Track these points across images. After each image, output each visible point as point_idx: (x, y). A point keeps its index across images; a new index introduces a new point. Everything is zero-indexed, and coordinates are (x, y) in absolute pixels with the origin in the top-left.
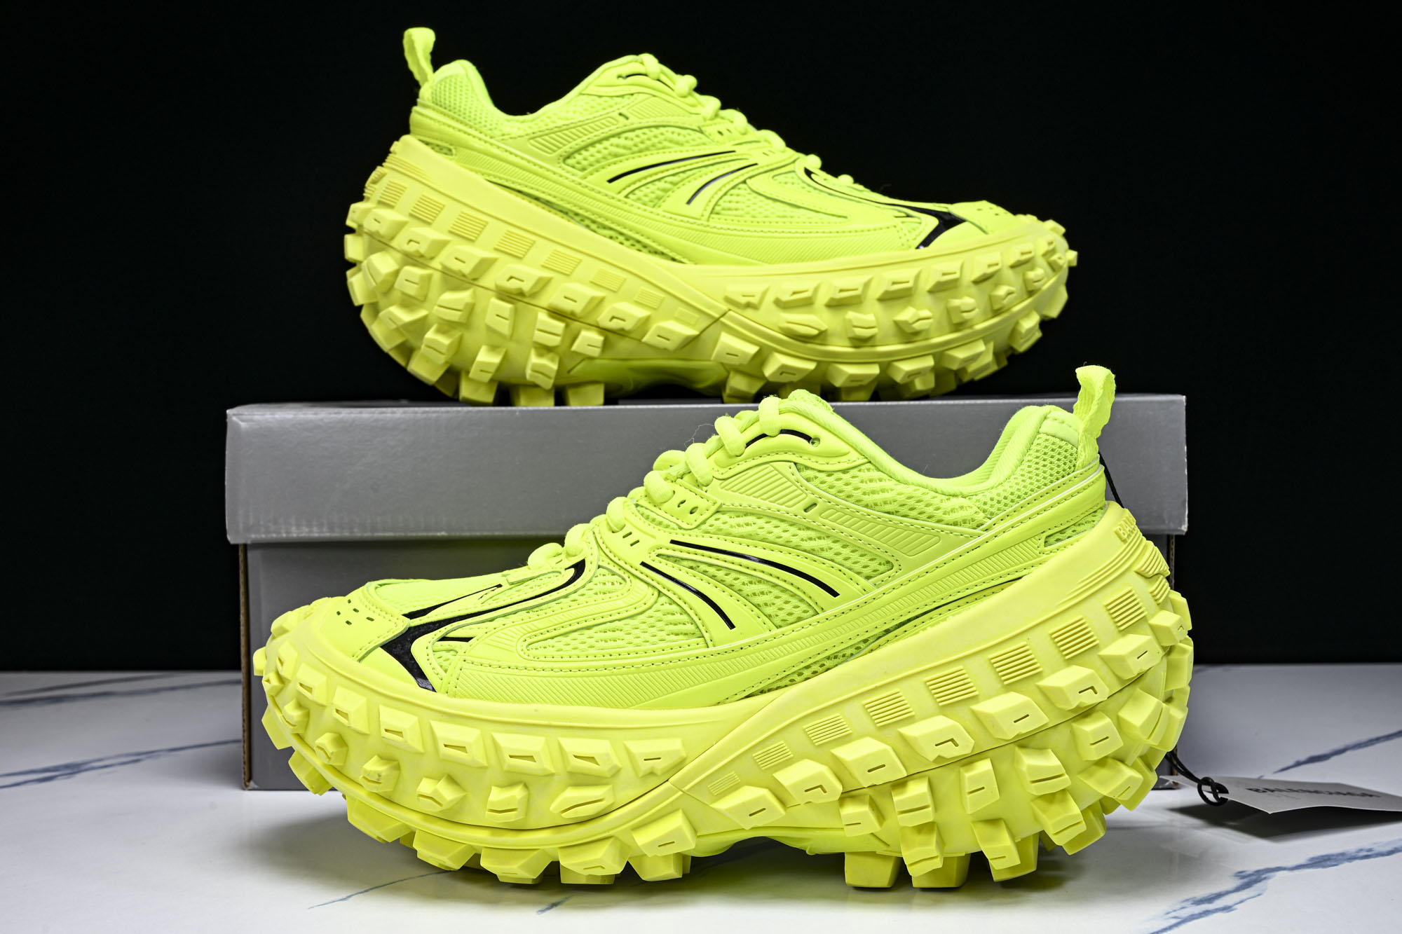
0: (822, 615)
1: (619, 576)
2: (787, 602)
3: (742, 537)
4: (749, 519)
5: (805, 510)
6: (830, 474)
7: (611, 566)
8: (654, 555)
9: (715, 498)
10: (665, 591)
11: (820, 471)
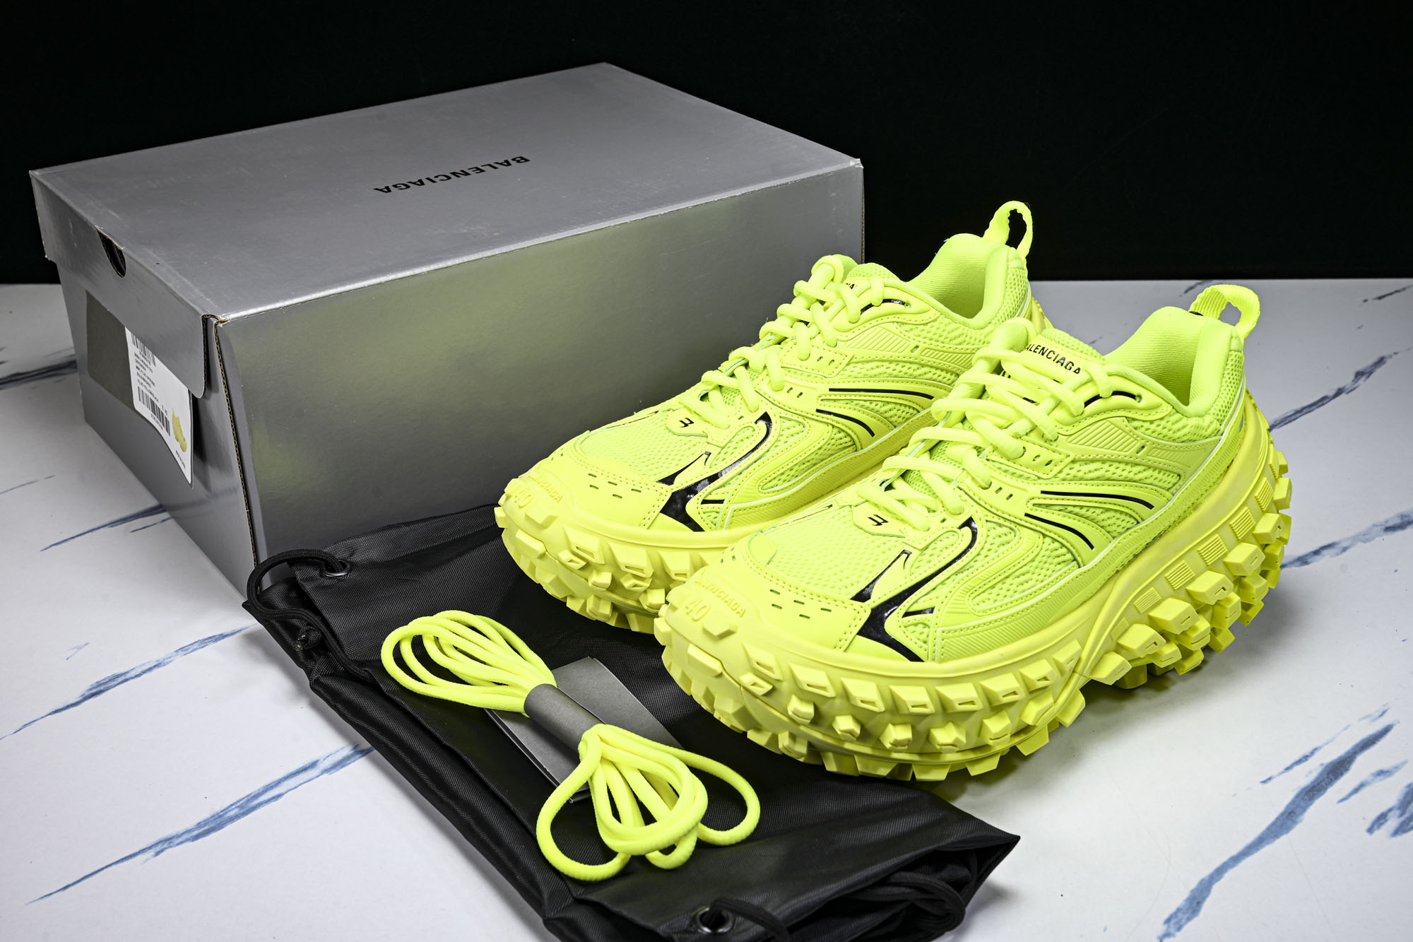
0: (1142, 525)
1: (1007, 526)
2: (1122, 520)
3: (1092, 480)
4: (1098, 465)
5: (1137, 453)
6: (1152, 422)
9: (1068, 453)
10: (1048, 533)
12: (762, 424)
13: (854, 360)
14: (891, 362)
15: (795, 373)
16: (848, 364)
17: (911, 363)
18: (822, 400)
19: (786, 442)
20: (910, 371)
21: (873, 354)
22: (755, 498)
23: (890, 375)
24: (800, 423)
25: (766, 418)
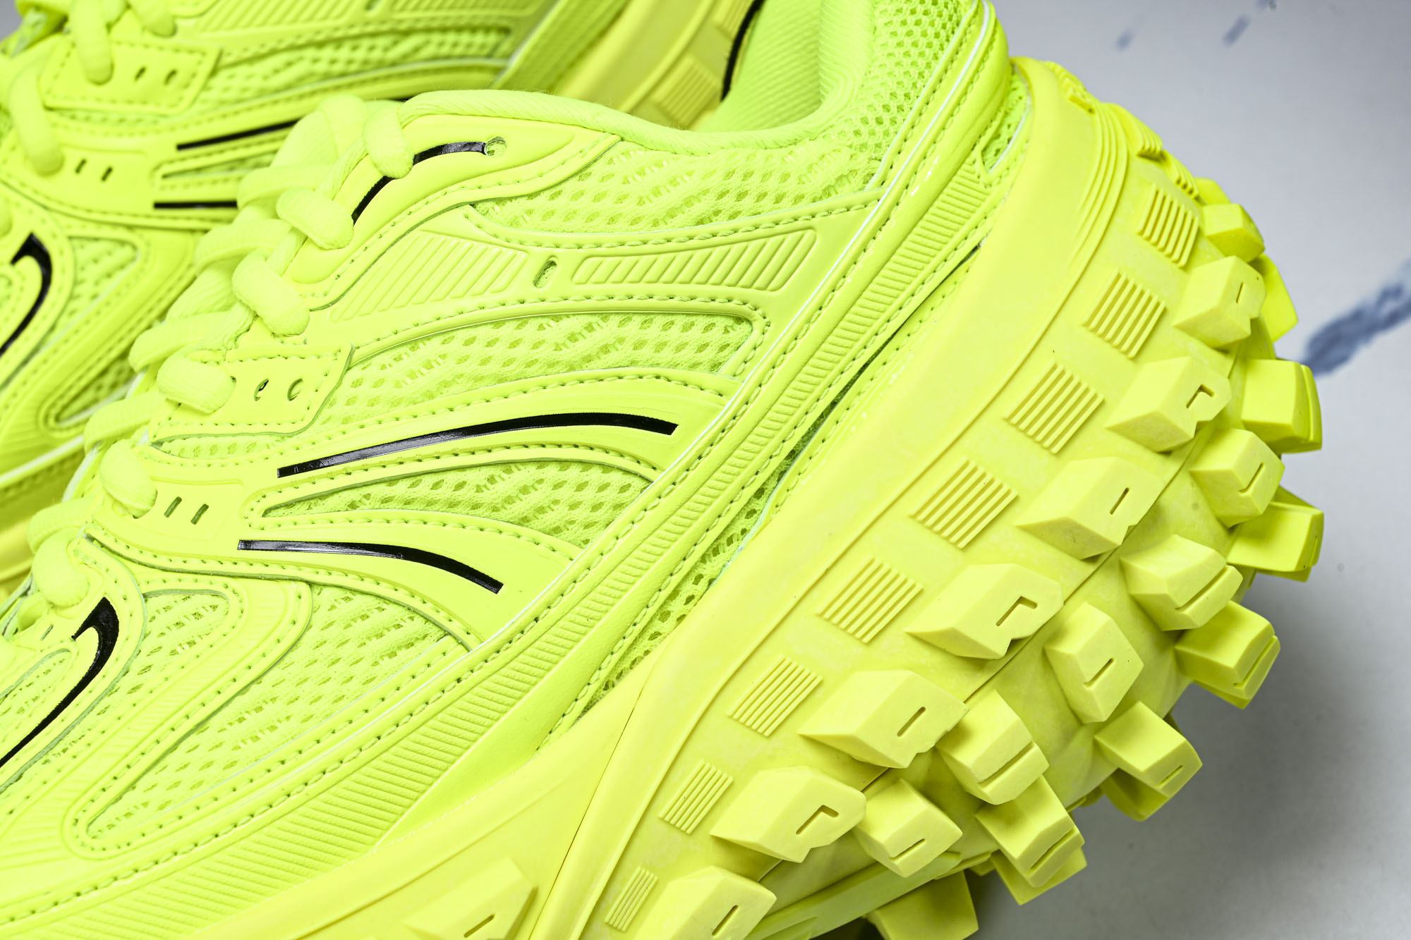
1: (202, 592)
2: (581, 487)
4: (428, 351)
6: (554, 192)
7: (173, 581)
8: (257, 518)
10: (322, 578)
11: (531, 196)
12: (29, 263)
13: (227, 60)
14: (320, 45)
15: (88, 119)
16: (214, 72)
17: (374, 35)
18: (165, 176)
19: (94, 297)
20: (376, 55)
21: (273, 33)
22: (45, 448)
23: (327, 76)
24: (122, 243)
25: (33, 248)
